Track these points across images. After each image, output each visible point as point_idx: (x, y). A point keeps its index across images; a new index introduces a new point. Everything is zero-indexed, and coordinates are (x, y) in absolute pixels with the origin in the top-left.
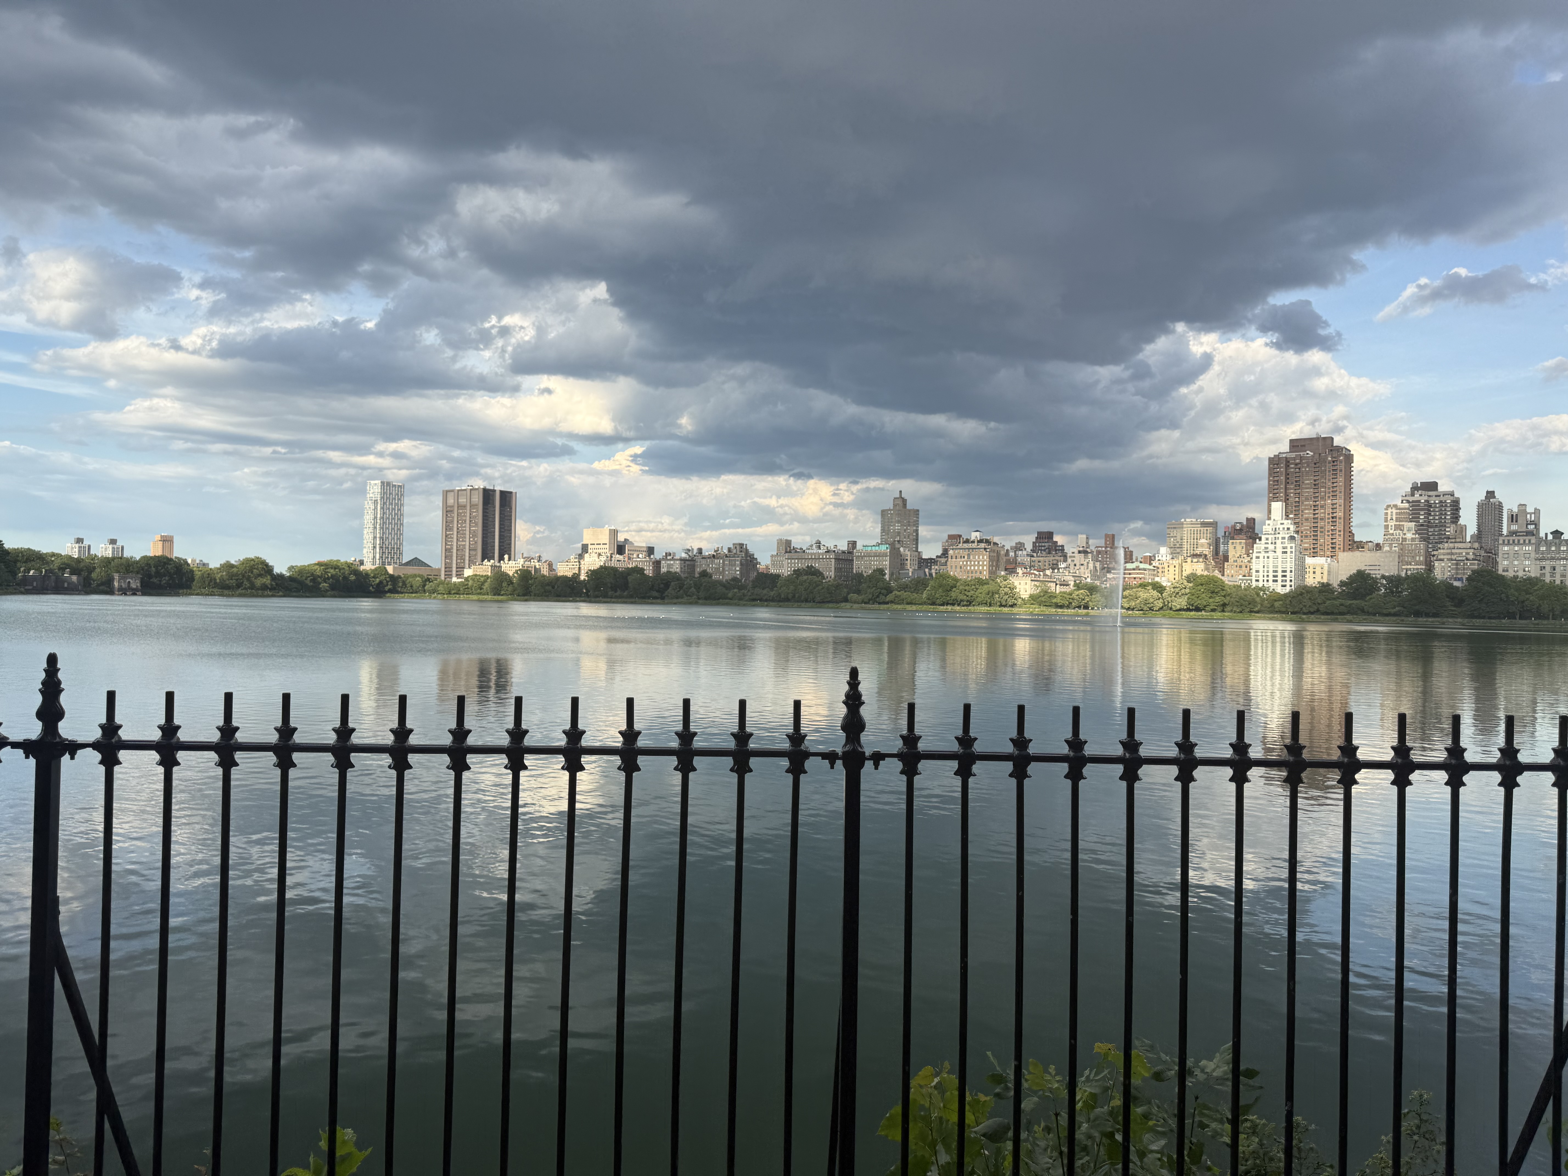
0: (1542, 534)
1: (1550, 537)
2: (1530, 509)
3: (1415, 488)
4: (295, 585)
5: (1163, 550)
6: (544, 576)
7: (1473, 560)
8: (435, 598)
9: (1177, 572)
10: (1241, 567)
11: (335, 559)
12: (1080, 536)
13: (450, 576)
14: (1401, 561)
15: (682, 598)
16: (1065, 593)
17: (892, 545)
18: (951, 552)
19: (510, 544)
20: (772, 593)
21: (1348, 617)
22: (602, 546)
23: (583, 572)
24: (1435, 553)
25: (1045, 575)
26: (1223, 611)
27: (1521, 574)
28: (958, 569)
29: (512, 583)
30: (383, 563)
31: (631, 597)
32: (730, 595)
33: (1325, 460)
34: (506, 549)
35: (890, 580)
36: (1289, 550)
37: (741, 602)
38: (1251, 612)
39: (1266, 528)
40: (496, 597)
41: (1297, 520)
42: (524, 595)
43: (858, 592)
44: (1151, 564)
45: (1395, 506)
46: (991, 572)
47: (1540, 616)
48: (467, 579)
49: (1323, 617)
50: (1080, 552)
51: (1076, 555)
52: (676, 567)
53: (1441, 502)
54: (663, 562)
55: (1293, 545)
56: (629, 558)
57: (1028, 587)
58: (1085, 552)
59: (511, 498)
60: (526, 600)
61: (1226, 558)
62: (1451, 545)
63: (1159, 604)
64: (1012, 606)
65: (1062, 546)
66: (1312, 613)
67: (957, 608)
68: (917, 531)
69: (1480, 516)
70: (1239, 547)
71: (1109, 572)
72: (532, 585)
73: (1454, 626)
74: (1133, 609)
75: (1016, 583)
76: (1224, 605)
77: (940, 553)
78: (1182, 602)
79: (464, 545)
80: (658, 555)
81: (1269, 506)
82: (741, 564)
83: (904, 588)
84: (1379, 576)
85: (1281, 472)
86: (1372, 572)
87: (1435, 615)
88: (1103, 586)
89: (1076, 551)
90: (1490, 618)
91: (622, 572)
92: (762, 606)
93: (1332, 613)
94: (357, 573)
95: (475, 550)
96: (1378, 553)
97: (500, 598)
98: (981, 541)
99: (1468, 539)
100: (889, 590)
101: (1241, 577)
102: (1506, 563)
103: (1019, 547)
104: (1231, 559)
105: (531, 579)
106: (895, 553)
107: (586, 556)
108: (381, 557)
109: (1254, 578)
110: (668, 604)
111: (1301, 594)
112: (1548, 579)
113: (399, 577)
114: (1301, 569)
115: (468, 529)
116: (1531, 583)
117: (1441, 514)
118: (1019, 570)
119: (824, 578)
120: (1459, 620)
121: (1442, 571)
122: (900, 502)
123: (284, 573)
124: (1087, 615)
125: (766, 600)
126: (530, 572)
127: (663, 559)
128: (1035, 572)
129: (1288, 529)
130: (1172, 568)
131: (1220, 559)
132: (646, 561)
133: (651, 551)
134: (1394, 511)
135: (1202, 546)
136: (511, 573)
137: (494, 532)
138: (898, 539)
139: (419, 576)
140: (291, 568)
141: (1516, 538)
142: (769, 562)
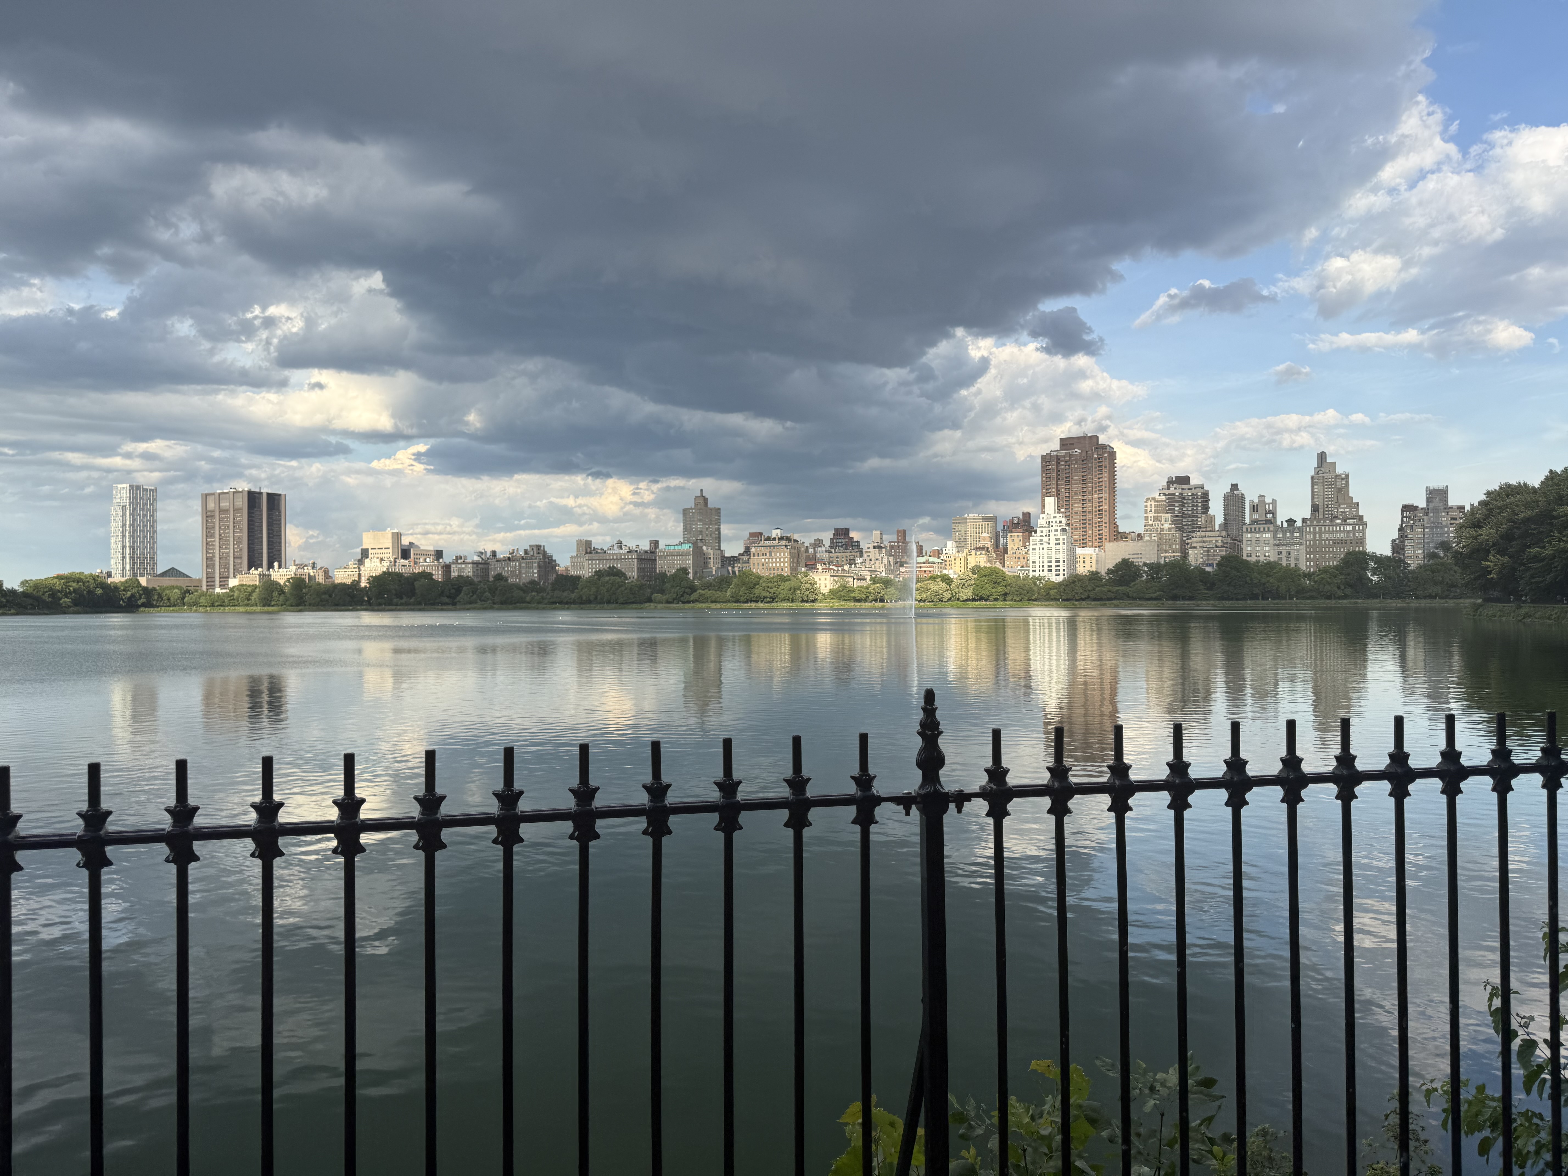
0: (1279, 523)
1: (1285, 525)
2: (1268, 500)
3: (1170, 482)
4: (30, 601)
5: (950, 544)
6: (319, 584)
7: (1222, 547)
8: (196, 611)
9: (962, 565)
10: (1019, 558)
11: (78, 571)
12: (874, 532)
13: (213, 587)
14: (1160, 550)
15: (476, 603)
16: (861, 587)
17: (695, 544)
18: (753, 550)
19: (280, 550)
20: (573, 596)
21: (1115, 602)
22: (384, 551)
23: (363, 578)
24: (1189, 541)
25: (843, 570)
26: (1005, 600)
27: (1262, 559)
28: (761, 567)
29: (284, 593)
30: (135, 575)
31: (420, 603)
32: (528, 599)
33: (1091, 457)
34: (275, 556)
35: (694, 579)
36: (1061, 542)
37: (540, 606)
38: (1030, 600)
39: (1042, 522)
40: (266, 608)
41: (1068, 514)
42: (297, 605)
43: (662, 592)
44: (939, 558)
45: (1154, 499)
46: (792, 569)
47: (1278, 596)
48: (232, 590)
49: (1093, 603)
50: (874, 547)
51: (871, 550)
52: (468, 571)
53: (1193, 494)
54: (453, 566)
55: (1065, 537)
56: (415, 563)
57: (828, 582)
58: (880, 548)
59: (279, 500)
60: (300, 611)
61: (1006, 551)
62: (1203, 534)
63: (948, 595)
64: (813, 601)
65: (858, 542)
66: (1083, 600)
67: (761, 605)
68: (719, 529)
69: (1226, 507)
70: (1017, 540)
71: (902, 566)
72: (306, 594)
73: (1207, 608)
74: (924, 601)
75: (817, 579)
76: (1005, 594)
77: (742, 551)
78: (967, 593)
79: (228, 553)
80: (447, 559)
81: (1043, 501)
82: (539, 566)
83: (708, 586)
84: (1141, 564)
85: (1053, 470)
86: (1135, 560)
87: (1191, 598)
88: (897, 579)
89: (871, 546)
90: (1237, 599)
91: (408, 578)
92: (563, 609)
93: (1101, 599)
94: (104, 586)
95: (241, 558)
96: (1140, 543)
97: (271, 609)
98: (781, 538)
99: (1217, 528)
100: (693, 589)
101: (1019, 568)
102: (1249, 549)
103: (818, 543)
104: (1010, 551)
105: (305, 587)
106: (698, 553)
107: (367, 561)
108: (132, 568)
109: (1031, 569)
110: (460, 610)
111: (1074, 582)
112: (1284, 563)
113: (154, 589)
114: (1073, 560)
115: (231, 535)
116: (1270, 567)
117: (1193, 506)
118: (819, 566)
119: (627, 579)
120: (1212, 602)
121: (1195, 557)
122: (701, 501)
123: (16, 588)
124: (883, 608)
125: (567, 603)
126: (303, 580)
127: (453, 563)
128: (834, 568)
129: (1060, 522)
130: (958, 561)
131: (1001, 551)
132: (435, 566)
133: (439, 554)
134: (1153, 503)
135: (984, 539)
136: (282, 582)
137: (262, 538)
138: (700, 537)
139: (177, 587)
140: (23, 583)
141: (1257, 527)
142: (568, 564)
